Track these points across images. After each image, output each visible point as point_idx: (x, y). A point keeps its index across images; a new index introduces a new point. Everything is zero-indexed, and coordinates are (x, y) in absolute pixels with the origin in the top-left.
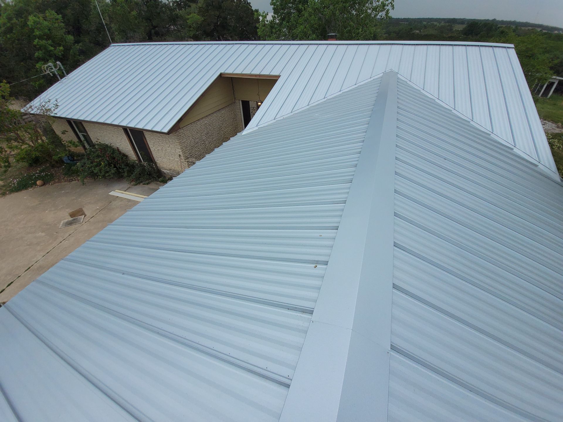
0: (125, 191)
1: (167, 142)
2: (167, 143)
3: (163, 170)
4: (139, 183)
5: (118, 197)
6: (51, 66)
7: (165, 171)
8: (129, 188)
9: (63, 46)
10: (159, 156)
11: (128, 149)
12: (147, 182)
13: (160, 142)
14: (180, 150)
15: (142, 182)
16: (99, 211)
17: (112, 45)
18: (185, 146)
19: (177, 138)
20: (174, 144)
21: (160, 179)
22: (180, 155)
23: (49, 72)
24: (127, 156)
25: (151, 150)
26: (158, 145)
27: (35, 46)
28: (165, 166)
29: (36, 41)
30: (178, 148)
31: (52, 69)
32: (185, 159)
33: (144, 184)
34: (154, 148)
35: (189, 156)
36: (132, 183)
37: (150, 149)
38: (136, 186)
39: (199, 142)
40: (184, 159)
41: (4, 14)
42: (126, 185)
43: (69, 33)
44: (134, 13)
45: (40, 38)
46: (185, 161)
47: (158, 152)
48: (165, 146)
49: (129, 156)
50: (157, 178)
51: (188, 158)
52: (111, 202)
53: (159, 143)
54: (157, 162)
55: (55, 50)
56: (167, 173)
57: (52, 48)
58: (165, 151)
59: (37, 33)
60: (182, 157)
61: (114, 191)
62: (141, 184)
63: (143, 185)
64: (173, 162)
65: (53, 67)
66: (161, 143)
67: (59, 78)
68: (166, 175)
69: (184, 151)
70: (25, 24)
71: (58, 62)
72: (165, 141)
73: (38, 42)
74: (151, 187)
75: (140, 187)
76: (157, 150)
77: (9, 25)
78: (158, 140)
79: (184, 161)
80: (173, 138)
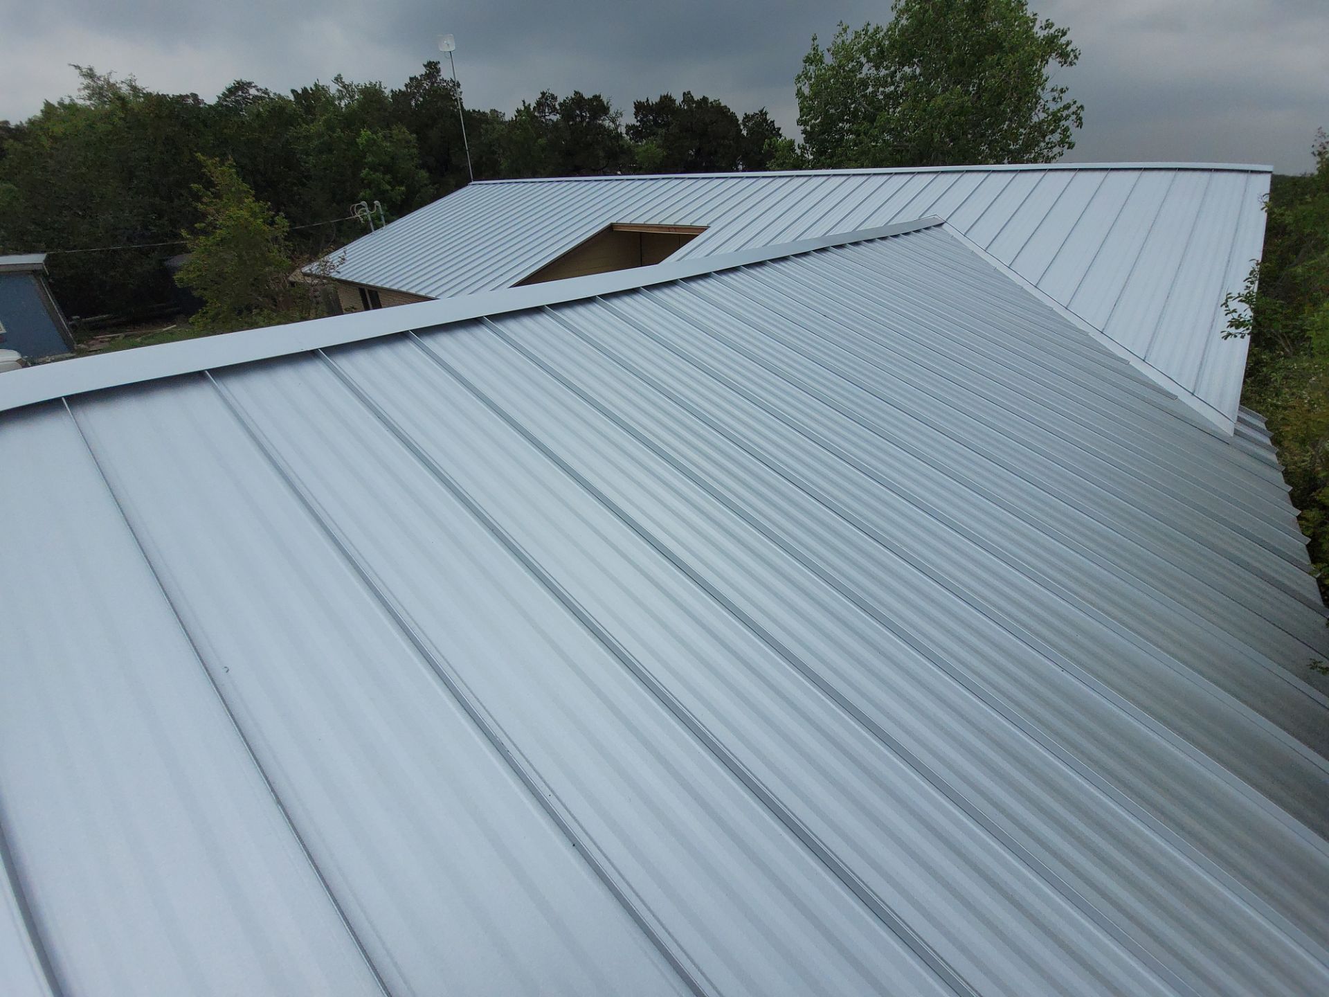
6: (364, 207)
9: (406, 186)
17: (473, 183)
23: (359, 216)
27: (363, 180)
29: (365, 172)
31: (365, 211)
41: (321, 116)
43: (423, 166)
44: (542, 141)
45: (374, 168)
55: (392, 190)
57: (389, 187)
59: (369, 159)
65: (367, 209)
67: (373, 229)
70: (353, 143)
71: (376, 202)
73: (368, 174)
77: (326, 138)
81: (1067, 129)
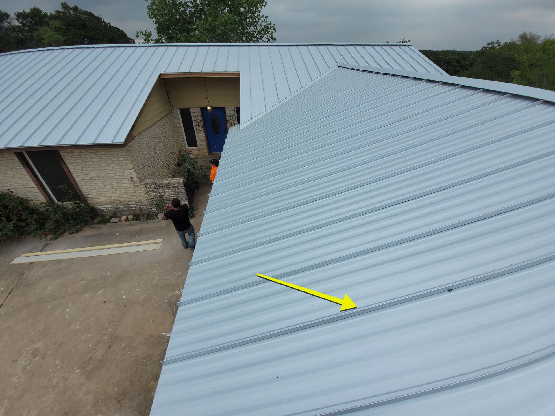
0: (41, 251)
1: (107, 162)
2: (108, 165)
3: (99, 207)
4: (62, 234)
5: (32, 263)
7: (103, 207)
8: (46, 245)
10: (92, 187)
11: (28, 189)
12: (74, 229)
13: (95, 165)
14: (133, 170)
15: (65, 232)
16: (7, 293)
18: (137, 164)
19: (127, 153)
20: (122, 163)
21: (97, 220)
22: (131, 177)
24: (26, 200)
25: (77, 181)
26: (91, 171)
28: (102, 199)
30: (128, 168)
32: (140, 182)
33: (73, 233)
34: (83, 176)
35: (143, 178)
36: (48, 238)
37: (74, 180)
38: (57, 240)
39: (149, 158)
40: (138, 182)
42: (39, 243)
46: (141, 185)
47: (89, 181)
48: (105, 169)
49: (30, 199)
50: (90, 220)
51: (142, 180)
52: (24, 274)
53: (92, 167)
54: (89, 196)
56: (106, 209)
58: (103, 177)
60: (136, 180)
61: (19, 256)
62: (66, 234)
63: (70, 234)
64: (119, 190)
66: (97, 166)
68: (105, 212)
69: (137, 171)
72: (104, 163)
74: (86, 234)
75: (66, 239)
76: (89, 178)
78: (92, 163)
79: (139, 184)
80: (120, 154)
81: (272, 33)
